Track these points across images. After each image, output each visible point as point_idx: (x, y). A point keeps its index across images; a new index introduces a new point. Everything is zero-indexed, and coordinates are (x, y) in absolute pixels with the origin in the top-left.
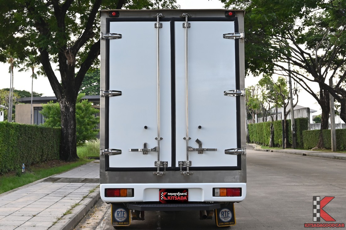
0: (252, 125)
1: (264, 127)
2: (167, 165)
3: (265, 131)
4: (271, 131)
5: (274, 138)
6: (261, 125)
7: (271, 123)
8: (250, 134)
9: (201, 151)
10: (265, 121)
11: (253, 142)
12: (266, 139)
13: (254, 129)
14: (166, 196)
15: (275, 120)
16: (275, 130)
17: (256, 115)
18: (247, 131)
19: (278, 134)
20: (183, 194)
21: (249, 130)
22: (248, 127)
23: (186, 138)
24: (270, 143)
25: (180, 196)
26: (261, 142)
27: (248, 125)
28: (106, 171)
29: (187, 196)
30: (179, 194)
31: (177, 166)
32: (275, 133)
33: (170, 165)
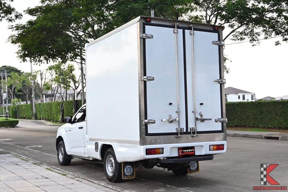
0: (40, 104)
1: (54, 106)
2: (183, 130)
3: (54, 109)
4: (62, 109)
5: (64, 115)
6: (50, 104)
7: (61, 103)
8: (37, 112)
9: (203, 120)
10: (53, 100)
11: (40, 119)
12: (55, 116)
13: (42, 108)
14: (182, 152)
15: (64, 100)
16: (65, 108)
17: (44, 96)
18: (35, 109)
19: (68, 112)
20: (192, 150)
21: (36, 108)
22: (35, 106)
23: (194, 112)
24: (60, 120)
25: (190, 151)
26: (50, 119)
27: (35, 104)
28: (146, 136)
29: (194, 151)
30: (189, 150)
31: (189, 131)
32: (65, 111)
33: (185, 131)
